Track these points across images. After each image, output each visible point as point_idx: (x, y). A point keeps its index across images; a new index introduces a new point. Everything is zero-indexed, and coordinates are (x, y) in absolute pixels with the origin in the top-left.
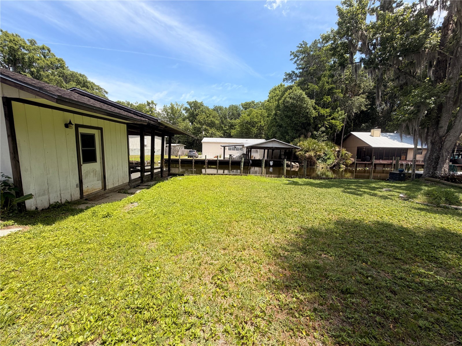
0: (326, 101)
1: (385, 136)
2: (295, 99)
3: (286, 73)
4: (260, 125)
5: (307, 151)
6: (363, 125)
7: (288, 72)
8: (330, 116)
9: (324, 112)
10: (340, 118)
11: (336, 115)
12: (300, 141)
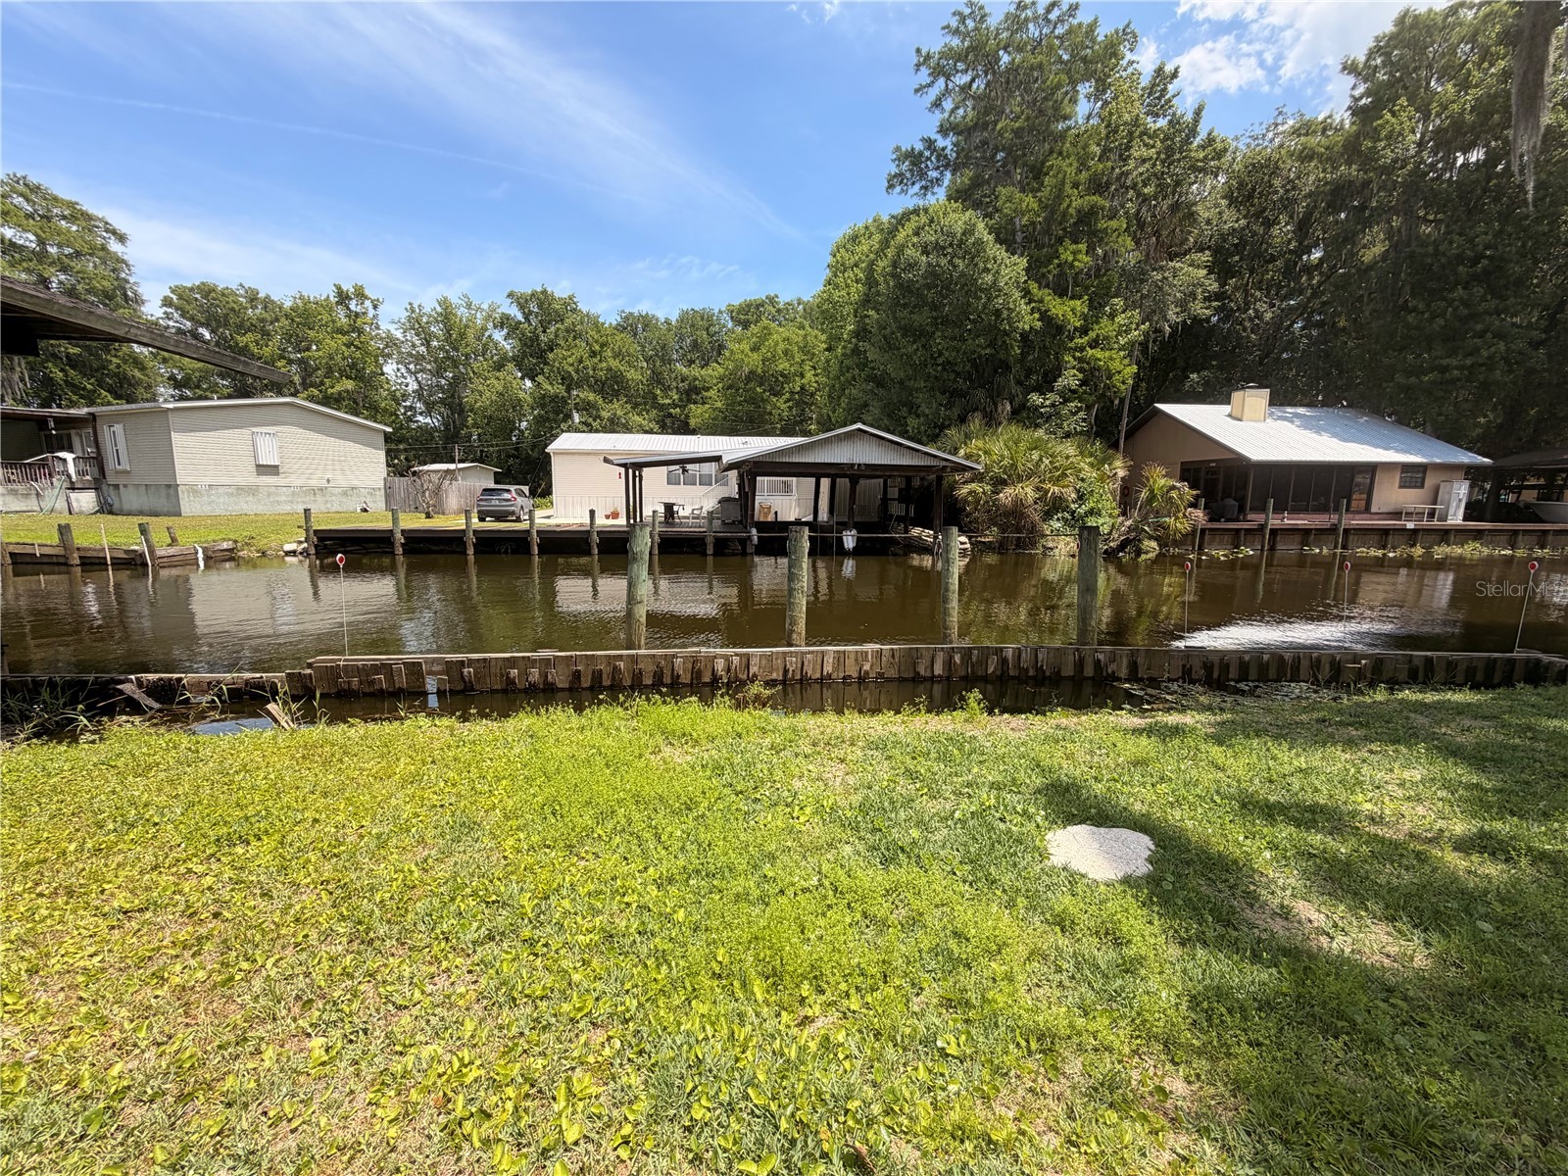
0: (1072, 266)
1: (1280, 418)
2: (944, 248)
3: (898, 149)
4: (802, 388)
5: (1004, 483)
6: (1194, 376)
7: (905, 147)
8: (1084, 331)
9: (1068, 310)
10: (1121, 340)
11: (1105, 327)
12: (968, 437)
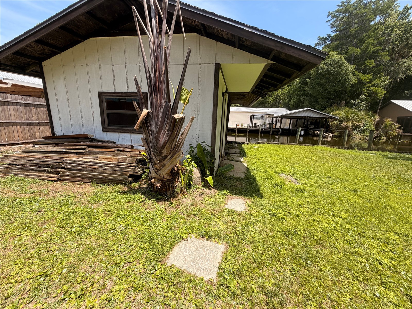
0: (369, 66)
2: (332, 65)
3: (320, 37)
4: (277, 94)
5: (343, 121)
6: (406, 92)
7: (322, 36)
8: (370, 82)
9: (365, 78)
10: (382, 84)
11: (377, 81)
12: (333, 110)
